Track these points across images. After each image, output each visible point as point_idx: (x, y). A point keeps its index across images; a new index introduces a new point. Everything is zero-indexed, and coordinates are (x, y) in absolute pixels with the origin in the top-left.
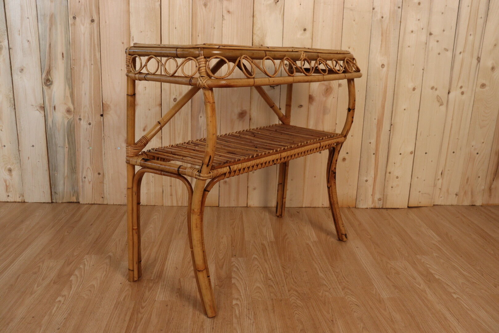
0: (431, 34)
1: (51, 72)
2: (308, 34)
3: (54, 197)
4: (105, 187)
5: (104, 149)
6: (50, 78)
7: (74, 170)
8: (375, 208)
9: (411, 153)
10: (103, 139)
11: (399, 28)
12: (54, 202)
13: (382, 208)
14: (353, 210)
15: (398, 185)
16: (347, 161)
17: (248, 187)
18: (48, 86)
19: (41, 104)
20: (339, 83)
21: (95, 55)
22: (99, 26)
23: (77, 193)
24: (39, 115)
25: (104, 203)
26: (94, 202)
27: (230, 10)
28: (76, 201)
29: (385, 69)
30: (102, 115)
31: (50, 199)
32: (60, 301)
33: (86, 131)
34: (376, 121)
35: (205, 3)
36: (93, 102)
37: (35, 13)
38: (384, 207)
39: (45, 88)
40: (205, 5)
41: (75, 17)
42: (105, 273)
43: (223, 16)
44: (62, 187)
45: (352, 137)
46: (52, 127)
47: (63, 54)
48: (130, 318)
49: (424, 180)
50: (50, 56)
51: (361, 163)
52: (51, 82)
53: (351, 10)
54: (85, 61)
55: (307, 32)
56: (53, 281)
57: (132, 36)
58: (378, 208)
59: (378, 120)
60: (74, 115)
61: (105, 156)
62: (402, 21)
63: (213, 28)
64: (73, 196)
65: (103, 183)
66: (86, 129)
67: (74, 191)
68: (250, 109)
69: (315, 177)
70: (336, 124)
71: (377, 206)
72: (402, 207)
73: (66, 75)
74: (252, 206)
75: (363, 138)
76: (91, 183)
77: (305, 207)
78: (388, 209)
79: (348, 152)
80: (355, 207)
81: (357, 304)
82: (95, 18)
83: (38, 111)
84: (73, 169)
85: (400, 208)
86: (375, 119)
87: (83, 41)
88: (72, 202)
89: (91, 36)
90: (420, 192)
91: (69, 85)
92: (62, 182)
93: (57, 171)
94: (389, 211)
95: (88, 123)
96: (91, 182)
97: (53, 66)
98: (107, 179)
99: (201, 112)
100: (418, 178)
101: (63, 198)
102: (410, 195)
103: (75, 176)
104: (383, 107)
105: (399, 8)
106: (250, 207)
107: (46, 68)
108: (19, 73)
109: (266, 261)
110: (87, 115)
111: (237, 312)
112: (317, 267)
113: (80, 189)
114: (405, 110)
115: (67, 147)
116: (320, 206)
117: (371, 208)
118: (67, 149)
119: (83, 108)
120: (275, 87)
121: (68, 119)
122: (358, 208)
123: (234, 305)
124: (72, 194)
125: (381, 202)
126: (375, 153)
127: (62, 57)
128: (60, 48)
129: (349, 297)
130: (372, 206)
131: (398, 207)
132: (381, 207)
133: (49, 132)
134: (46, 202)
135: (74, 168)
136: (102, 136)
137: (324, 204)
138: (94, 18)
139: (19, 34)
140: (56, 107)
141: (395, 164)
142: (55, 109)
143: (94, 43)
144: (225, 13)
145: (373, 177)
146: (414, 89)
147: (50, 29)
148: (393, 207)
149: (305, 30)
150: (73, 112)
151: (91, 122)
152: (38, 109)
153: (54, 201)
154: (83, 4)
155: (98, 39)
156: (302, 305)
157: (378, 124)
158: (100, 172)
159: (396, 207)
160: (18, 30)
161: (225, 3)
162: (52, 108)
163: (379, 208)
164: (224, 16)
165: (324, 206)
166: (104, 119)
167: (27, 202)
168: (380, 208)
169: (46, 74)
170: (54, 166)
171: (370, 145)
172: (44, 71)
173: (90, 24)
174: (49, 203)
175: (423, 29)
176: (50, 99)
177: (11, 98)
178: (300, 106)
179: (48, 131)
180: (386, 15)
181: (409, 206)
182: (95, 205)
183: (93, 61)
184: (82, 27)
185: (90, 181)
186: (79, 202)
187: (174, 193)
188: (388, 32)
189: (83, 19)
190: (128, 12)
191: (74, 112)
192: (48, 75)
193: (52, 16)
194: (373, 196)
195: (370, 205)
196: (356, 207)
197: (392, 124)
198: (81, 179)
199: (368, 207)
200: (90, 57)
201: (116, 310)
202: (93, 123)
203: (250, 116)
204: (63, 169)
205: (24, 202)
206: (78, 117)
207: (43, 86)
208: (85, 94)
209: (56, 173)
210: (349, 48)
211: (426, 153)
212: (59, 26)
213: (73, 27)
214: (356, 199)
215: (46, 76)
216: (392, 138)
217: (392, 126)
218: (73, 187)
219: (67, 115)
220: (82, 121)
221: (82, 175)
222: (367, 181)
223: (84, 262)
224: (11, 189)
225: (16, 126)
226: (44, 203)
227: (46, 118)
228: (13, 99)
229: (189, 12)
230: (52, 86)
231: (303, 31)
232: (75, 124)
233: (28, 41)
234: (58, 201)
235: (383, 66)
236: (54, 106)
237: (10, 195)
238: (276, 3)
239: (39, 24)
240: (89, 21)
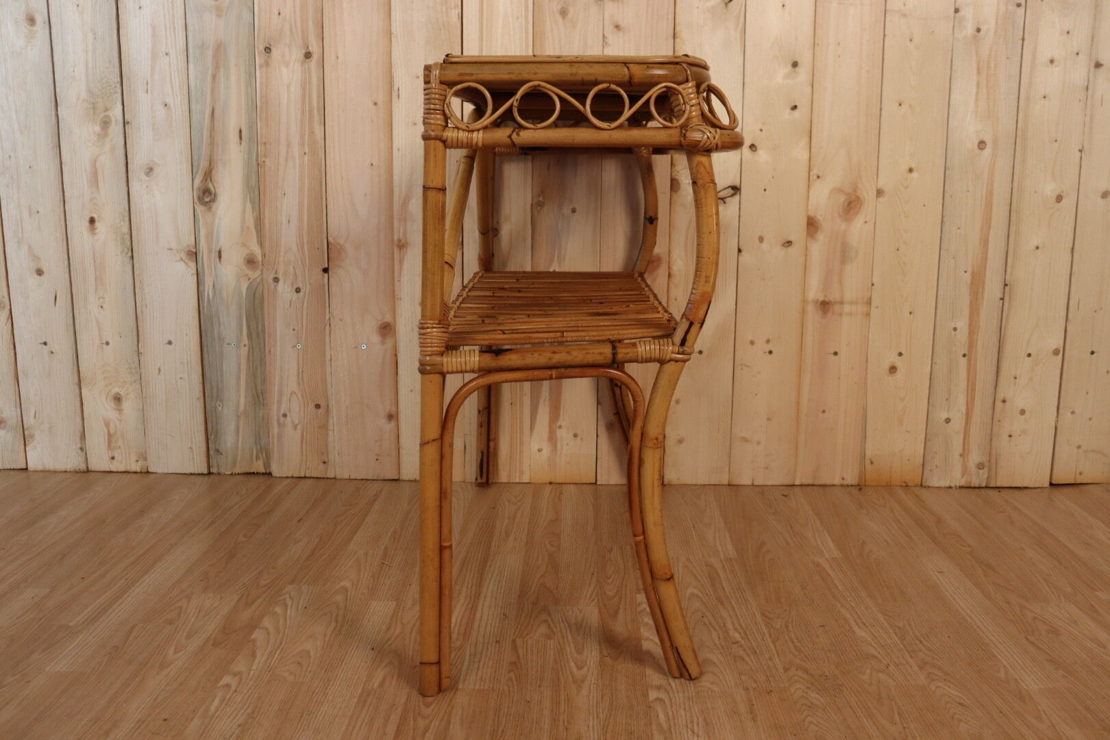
0: (1098, 65)
1: (213, 172)
2: (803, 73)
3: (213, 462)
4: (331, 439)
5: (331, 348)
6: (210, 185)
7: (261, 398)
8: (970, 487)
9: (1056, 352)
10: (328, 325)
11: (1020, 54)
12: (213, 473)
13: (987, 487)
14: (917, 490)
15: (1024, 432)
16: (899, 374)
18: (205, 205)
19: (188, 246)
20: (879, 188)
21: (312, 132)
22: (321, 66)
23: (265, 453)
24: (184, 272)
25: (329, 476)
26: (305, 474)
27: (621, 25)
28: (264, 471)
29: (987, 152)
30: (326, 270)
31: (206, 465)
32: (228, 686)
33: (288, 306)
34: (968, 277)
35: (562, 8)
36: (305, 239)
37: (182, 42)
38: (992, 485)
39: (200, 209)
40: (564, 13)
41: (269, 49)
42: (333, 625)
43: (604, 36)
44: (234, 437)
45: (912, 315)
46: (213, 298)
47: (240, 131)
48: (398, 727)
49: (1090, 419)
50: (212, 137)
51: (932, 377)
52: (212, 195)
53: (904, 15)
54: (289, 145)
55: (798, 69)
56: (211, 642)
57: (396, 88)
58: (977, 486)
59: (973, 274)
60: (262, 270)
61: (331, 365)
62: (1026, 37)
64: (258, 458)
65: (327, 428)
66: (289, 301)
67: (259, 447)
68: (670, 251)
69: (824, 412)
70: (873, 285)
71: (975, 483)
72: (1037, 486)
73: (247, 178)
74: (675, 482)
75: (938, 318)
76: (299, 427)
77: (801, 485)
78: (1001, 490)
79: (903, 352)
80: (921, 485)
81: (962, 701)
82: (314, 48)
83: (182, 263)
84: (259, 396)
85: (1031, 486)
86: (966, 272)
87: (285, 101)
88: (254, 473)
89: (304, 89)
90: (1079, 447)
91: (252, 202)
92: (232, 426)
93: (222, 401)
94: (1005, 493)
95: (294, 290)
96: (297, 425)
97: (220, 158)
98: (335, 418)
99: (556, 258)
100: (1073, 413)
101: (234, 463)
102: (1056, 456)
103: (261, 411)
104: (985, 243)
105: (1019, 5)
106: (670, 485)
107: (204, 164)
108: (144, 177)
109: (722, 603)
110: (291, 270)
111: (662, 716)
112: (848, 616)
113: (273, 444)
114: (1037, 248)
115: (245, 346)
116: (837, 481)
117: (961, 487)
118: (246, 349)
119: (282, 253)
120: (728, 200)
121: (249, 279)
122: (929, 487)
123: (652, 702)
124: (254, 456)
125: (984, 474)
126: (966, 353)
127: (239, 140)
128: (234, 118)
129: (940, 687)
130: (963, 482)
131: (1025, 485)
132: (984, 485)
133: (205, 311)
134: (196, 472)
135: (260, 391)
136: (325, 317)
137: (845, 477)
138: (311, 49)
139: (147, 90)
140: (222, 252)
141: (1017, 380)
142: (220, 257)
143: (310, 103)
144: (609, 28)
145: (964, 412)
146: (1059, 199)
147: (214, 77)
148: (1013, 486)
149: (795, 65)
150: (260, 263)
151: (300, 285)
152: (184, 259)
153: (214, 470)
154: (288, 17)
155: (318, 96)
156: (823, 701)
157: (972, 283)
158: (319, 403)
159: (1020, 486)
160: (145, 82)
161: (610, 8)
162: (214, 255)
163: (979, 488)
165: (845, 483)
166: (331, 279)
167: (153, 473)
168: (983, 488)
169: (201, 178)
170: (215, 390)
171: (955, 335)
172: (197, 172)
173: (303, 64)
174: (202, 474)
175: (1078, 54)
176: (210, 235)
177: (124, 234)
178: (786, 245)
179: (203, 309)
180: (989, 27)
181: (1054, 482)
182: (307, 480)
183: (306, 147)
184: (284, 71)
185: (296, 422)
186: (270, 474)
188: (992, 65)
189: (287, 50)
190: (389, 34)
191: (263, 265)
192: (206, 180)
193: (219, 49)
194: (964, 459)
195: (957, 479)
196: (924, 485)
197: (1007, 283)
198: (276, 418)
199: (953, 485)
200: (302, 136)
201: (362, 710)
202: (306, 289)
203: (669, 268)
204: (236, 396)
205: (148, 472)
206: (273, 276)
207: (196, 207)
208: (289, 221)
209: (220, 406)
210: (900, 105)
211: (1092, 353)
212: (233, 70)
213: (264, 69)
214: (923, 465)
215: (202, 181)
216: (1008, 316)
217: (1007, 288)
218: (258, 438)
219: (247, 271)
220: (281, 284)
221: (279, 408)
222: (948, 421)
223: (284, 599)
224: (120, 443)
225: (133, 298)
226: (191, 474)
227: (200, 277)
228: (128, 237)
229: (527, 32)
230: (214, 206)
231: (790, 67)
232: (265, 291)
233: (166, 105)
234: (222, 471)
235: (982, 144)
236: (218, 249)
237: (116, 456)
238: (726, 4)
239: (191, 66)
240: (301, 55)
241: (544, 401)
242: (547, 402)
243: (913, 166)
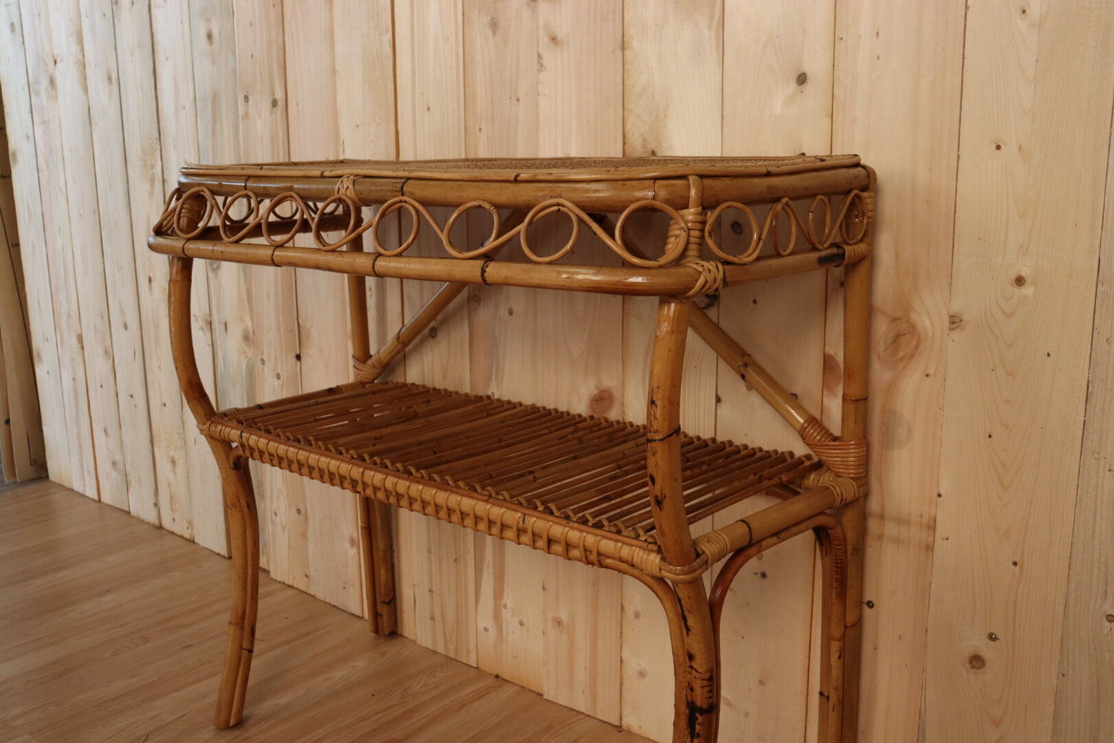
2: (815, 94)
4: (310, 551)
17: (621, 661)
18: (214, 272)
19: (206, 314)
20: (952, 311)
22: (286, 115)
24: (205, 341)
25: (311, 592)
26: (294, 584)
27: (559, 37)
30: (298, 357)
33: (272, 392)
35: (492, 20)
36: (282, 319)
37: (192, 94)
39: (211, 274)
40: (494, 26)
41: (248, 98)
43: (539, 55)
45: (1018, 568)
46: (224, 373)
55: (809, 87)
60: (253, 349)
63: (514, 100)
66: (272, 388)
68: (623, 386)
70: (939, 495)
74: (635, 729)
76: (286, 530)
79: (998, 635)
82: (279, 95)
83: (203, 332)
95: (276, 375)
96: (285, 527)
98: (311, 530)
99: (494, 376)
106: (629, 732)
110: (273, 353)
113: (270, 542)
119: (265, 332)
121: (247, 357)
134: (220, 553)
138: (276, 96)
140: (228, 325)
142: (226, 329)
149: (802, 79)
151: (281, 371)
152: (204, 327)
154: (258, 60)
158: (300, 508)
161: (544, 9)
162: (223, 327)
164: (541, 58)
166: (302, 365)
167: (196, 543)
173: (271, 113)
174: (224, 557)
176: (219, 303)
182: (295, 591)
184: (258, 122)
185: (284, 524)
186: (269, 574)
187: (437, 614)
189: (259, 100)
191: (254, 342)
193: (215, 99)
198: (270, 515)
202: (284, 375)
206: (260, 357)
207: (208, 272)
212: (225, 123)
213: (245, 121)
219: (245, 349)
220: (266, 367)
224: (177, 506)
226: (218, 554)
227: (215, 349)
230: (220, 273)
231: (793, 85)
236: (224, 321)
237: (176, 518)
239: (199, 119)
240: (268, 104)
241: (488, 567)
242: (491, 570)
243: (1025, 272)
